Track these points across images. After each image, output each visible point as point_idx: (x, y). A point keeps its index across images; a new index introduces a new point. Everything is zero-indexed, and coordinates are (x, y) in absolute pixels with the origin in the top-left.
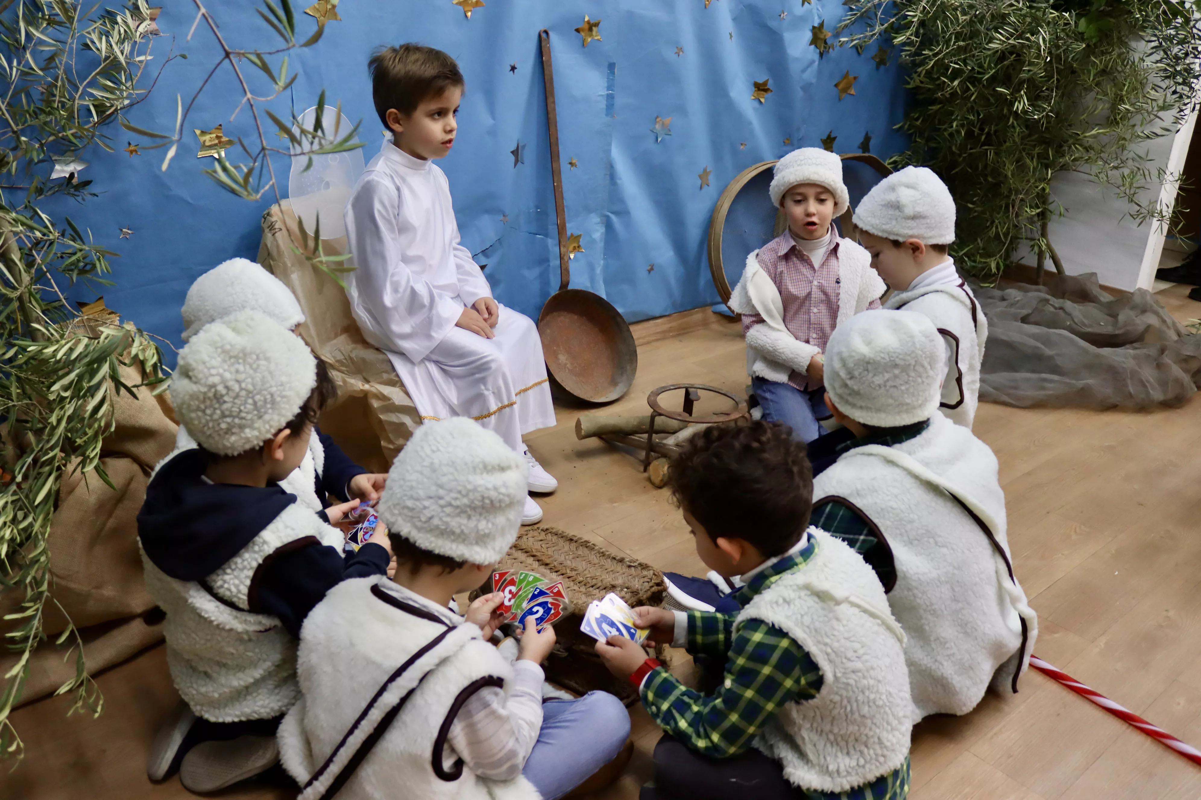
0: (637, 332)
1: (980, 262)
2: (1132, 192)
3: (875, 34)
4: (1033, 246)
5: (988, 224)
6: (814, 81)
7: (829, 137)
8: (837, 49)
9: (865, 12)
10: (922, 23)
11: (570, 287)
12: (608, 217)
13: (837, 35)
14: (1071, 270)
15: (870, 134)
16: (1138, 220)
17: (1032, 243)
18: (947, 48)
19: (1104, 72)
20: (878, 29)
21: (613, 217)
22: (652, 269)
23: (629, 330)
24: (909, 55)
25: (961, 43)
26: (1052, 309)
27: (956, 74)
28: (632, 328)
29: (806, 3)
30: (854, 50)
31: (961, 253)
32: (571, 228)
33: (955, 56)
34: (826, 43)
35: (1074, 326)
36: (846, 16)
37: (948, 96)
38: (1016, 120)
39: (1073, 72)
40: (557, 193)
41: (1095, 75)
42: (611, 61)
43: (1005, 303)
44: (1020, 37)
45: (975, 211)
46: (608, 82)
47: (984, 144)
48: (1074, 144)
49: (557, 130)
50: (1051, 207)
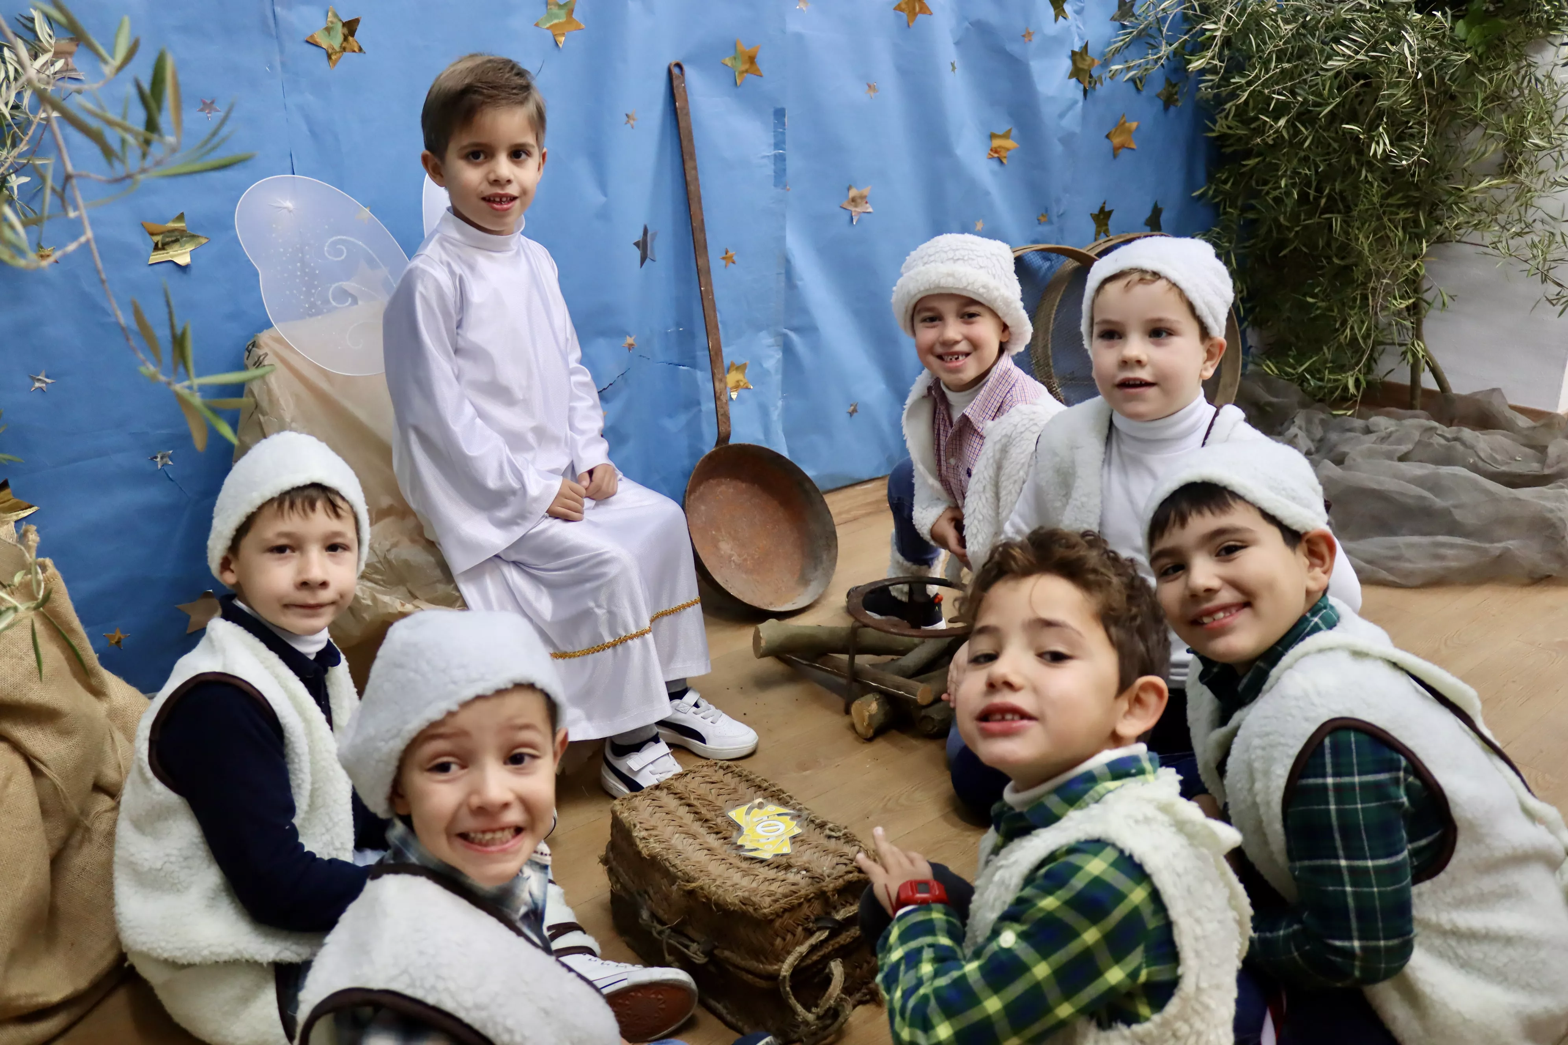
0: (836, 503)
1: (1329, 380)
2: (1546, 268)
3: (1160, 58)
4: (1404, 353)
5: (1337, 325)
6: (1078, 130)
7: (1102, 210)
8: (1107, 82)
9: (1143, 29)
10: (1227, 42)
11: (732, 441)
12: (785, 336)
13: (1106, 64)
14: (1459, 386)
15: (1160, 206)
16: (1559, 308)
17: (1403, 348)
18: (1267, 72)
19: (1495, 97)
20: (1165, 50)
21: (793, 335)
22: (855, 411)
23: (823, 501)
24: (1212, 87)
25: (1286, 65)
26: (1443, 441)
27: (1281, 110)
28: (828, 499)
29: (1060, 18)
30: (1131, 84)
31: (1300, 370)
32: (729, 354)
33: (1277, 84)
34: (1091, 76)
35: (1481, 464)
36: (1118, 36)
37: (1271, 142)
38: (1372, 172)
39: (1453, 97)
40: (706, 300)
41: (1483, 101)
42: (779, 106)
43: (1373, 437)
44: (1374, 48)
45: (1318, 308)
46: (775, 136)
47: (1326, 210)
48: (1456, 204)
49: (701, 208)
50: (1428, 296)
